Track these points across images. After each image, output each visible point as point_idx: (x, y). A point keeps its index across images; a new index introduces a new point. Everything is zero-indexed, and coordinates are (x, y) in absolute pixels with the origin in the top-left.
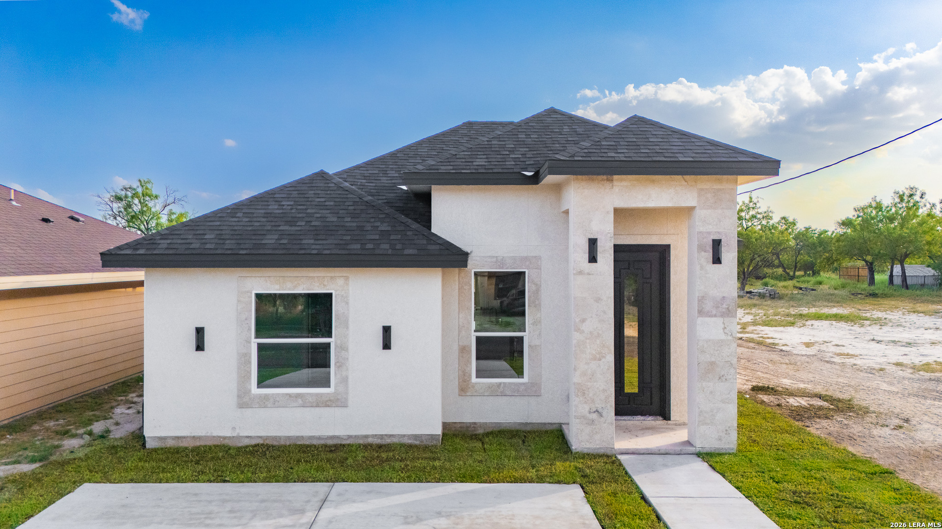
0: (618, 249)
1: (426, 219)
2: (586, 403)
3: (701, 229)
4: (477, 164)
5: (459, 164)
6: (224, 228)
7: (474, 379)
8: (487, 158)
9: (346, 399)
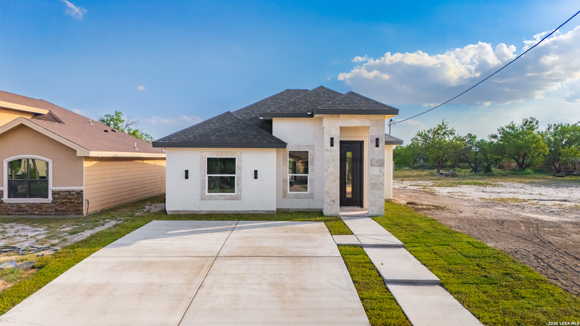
0: (341, 142)
1: (270, 130)
2: (329, 198)
3: (372, 134)
4: (290, 109)
5: (283, 109)
6: (195, 133)
7: (289, 192)
8: (294, 107)
9: (241, 197)
